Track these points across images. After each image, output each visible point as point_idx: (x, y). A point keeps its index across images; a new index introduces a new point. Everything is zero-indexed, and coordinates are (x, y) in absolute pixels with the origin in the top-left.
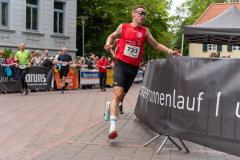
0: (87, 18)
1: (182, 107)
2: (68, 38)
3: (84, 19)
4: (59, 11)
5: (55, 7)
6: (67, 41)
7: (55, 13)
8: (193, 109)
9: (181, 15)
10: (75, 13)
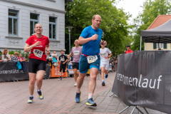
0: (72, 27)
1: (146, 87)
2: (59, 42)
3: (70, 28)
4: (52, 23)
5: (50, 21)
6: (58, 44)
7: (50, 25)
8: (154, 87)
9: (137, 24)
10: (64, 24)
